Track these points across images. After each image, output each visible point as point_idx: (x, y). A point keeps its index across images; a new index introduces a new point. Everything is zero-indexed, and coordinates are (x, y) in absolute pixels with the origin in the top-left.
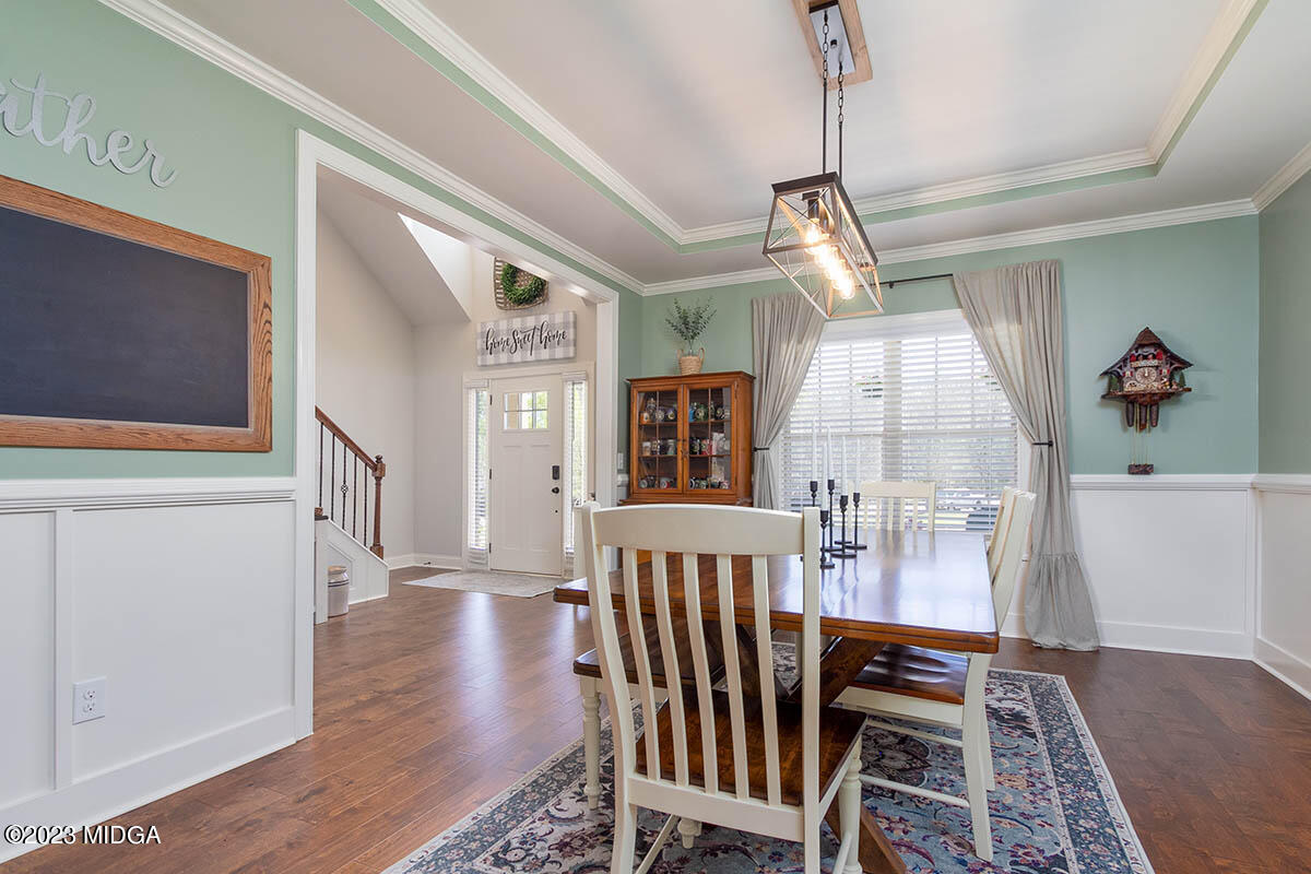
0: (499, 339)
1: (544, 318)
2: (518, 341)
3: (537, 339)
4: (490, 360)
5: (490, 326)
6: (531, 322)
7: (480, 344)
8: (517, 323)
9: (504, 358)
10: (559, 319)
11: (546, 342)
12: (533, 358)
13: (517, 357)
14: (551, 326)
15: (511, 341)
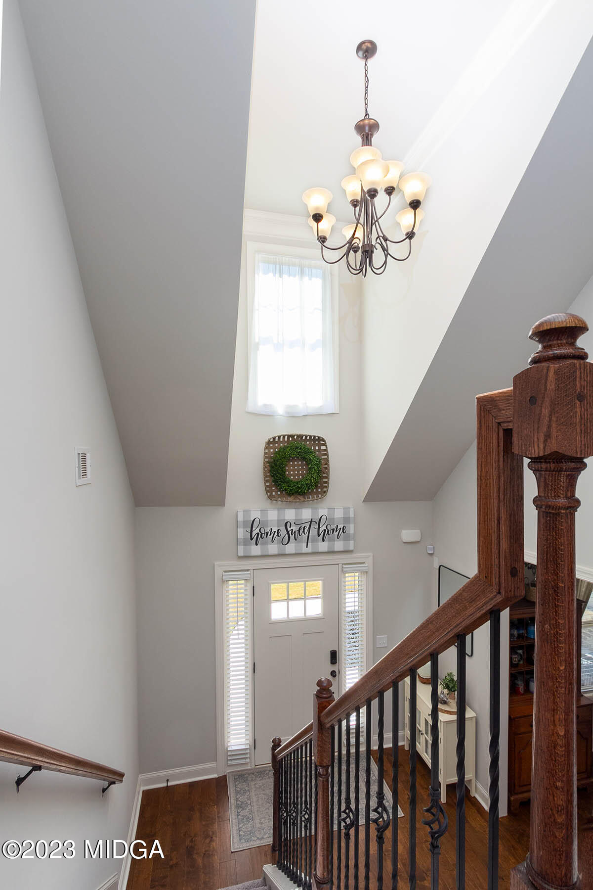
0: (268, 530)
1: (322, 512)
2: (291, 532)
3: (314, 532)
4: (256, 550)
5: (255, 514)
6: (306, 514)
7: (242, 533)
8: (290, 514)
9: (273, 548)
10: (339, 514)
11: (324, 535)
12: (309, 550)
13: (291, 548)
14: (330, 520)
15: (283, 532)
